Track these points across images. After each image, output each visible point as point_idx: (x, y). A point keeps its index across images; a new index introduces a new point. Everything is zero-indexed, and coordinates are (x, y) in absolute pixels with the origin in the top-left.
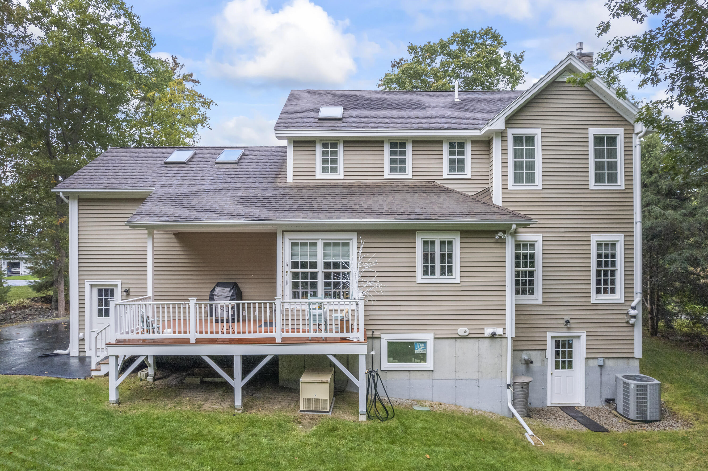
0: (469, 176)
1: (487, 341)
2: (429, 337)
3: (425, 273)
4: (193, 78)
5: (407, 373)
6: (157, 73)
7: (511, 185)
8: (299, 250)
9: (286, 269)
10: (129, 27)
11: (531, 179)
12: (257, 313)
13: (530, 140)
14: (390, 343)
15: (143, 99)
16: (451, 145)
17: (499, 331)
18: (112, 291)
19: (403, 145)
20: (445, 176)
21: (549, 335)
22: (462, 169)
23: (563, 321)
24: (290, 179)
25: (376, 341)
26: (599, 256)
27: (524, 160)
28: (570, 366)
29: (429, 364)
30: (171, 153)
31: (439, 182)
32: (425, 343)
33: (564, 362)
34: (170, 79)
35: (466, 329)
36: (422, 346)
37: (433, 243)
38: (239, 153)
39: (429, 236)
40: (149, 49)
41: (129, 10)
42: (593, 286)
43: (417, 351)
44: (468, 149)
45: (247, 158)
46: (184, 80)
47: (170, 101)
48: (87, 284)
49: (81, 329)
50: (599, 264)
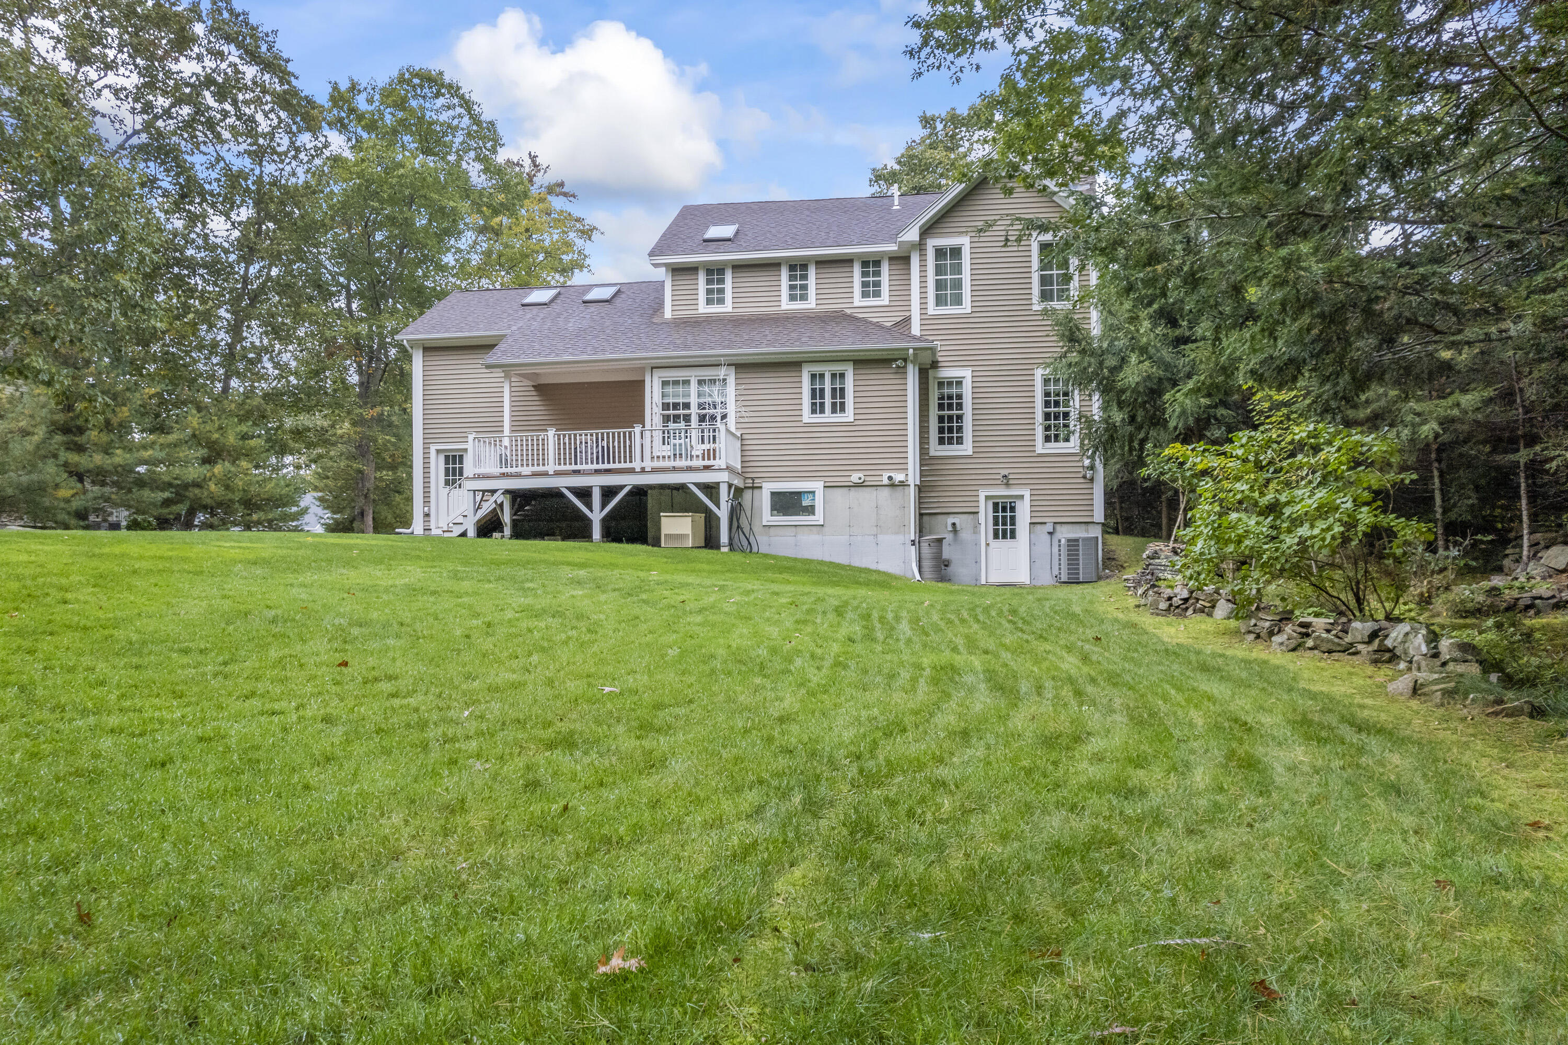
0: (887, 303)
1: (887, 490)
2: (817, 486)
3: (814, 411)
4: (565, 190)
5: (793, 529)
6: (505, 187)
7: (932, 309)
8: (670, 389)
9: (655, 409)
10: (466, 121)
11: (958, 301)
12: (616, 444)
13: (956, 252)
14: (773, 494)
15: (482, 230)
16: (865, 264)
17: (899, 477)
18: (461, 457)
19: (804, 267)
20: (857, 304)
21: (982, 495)
22: (877, 294)
23: (1000, 477)
24: (668, 314)
25: (756, 491)
26: (1047, 394)
27: (949, 277)
28: (1013, 536)
29: (818, 518)
30: (529, 294)
31: (848, 311)
32: (813, 492)
33: (1005, 531)
34: (526, 195)
35: (861, 475)
36: (811, 496)
37: (822, 376)
38: (613, 290)
39: (817, 369)
40: (494, 151)
41: (467, 97)
42: (1039, 432)
43: (804, 503)
44: (885, 268)
45: (623, 296)
46: (549, 193)
47: (527, 230)
48: (433, 448)
49: (426, 502)
50: (1047, 404)
